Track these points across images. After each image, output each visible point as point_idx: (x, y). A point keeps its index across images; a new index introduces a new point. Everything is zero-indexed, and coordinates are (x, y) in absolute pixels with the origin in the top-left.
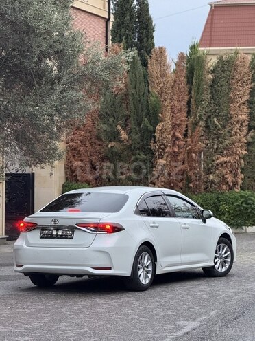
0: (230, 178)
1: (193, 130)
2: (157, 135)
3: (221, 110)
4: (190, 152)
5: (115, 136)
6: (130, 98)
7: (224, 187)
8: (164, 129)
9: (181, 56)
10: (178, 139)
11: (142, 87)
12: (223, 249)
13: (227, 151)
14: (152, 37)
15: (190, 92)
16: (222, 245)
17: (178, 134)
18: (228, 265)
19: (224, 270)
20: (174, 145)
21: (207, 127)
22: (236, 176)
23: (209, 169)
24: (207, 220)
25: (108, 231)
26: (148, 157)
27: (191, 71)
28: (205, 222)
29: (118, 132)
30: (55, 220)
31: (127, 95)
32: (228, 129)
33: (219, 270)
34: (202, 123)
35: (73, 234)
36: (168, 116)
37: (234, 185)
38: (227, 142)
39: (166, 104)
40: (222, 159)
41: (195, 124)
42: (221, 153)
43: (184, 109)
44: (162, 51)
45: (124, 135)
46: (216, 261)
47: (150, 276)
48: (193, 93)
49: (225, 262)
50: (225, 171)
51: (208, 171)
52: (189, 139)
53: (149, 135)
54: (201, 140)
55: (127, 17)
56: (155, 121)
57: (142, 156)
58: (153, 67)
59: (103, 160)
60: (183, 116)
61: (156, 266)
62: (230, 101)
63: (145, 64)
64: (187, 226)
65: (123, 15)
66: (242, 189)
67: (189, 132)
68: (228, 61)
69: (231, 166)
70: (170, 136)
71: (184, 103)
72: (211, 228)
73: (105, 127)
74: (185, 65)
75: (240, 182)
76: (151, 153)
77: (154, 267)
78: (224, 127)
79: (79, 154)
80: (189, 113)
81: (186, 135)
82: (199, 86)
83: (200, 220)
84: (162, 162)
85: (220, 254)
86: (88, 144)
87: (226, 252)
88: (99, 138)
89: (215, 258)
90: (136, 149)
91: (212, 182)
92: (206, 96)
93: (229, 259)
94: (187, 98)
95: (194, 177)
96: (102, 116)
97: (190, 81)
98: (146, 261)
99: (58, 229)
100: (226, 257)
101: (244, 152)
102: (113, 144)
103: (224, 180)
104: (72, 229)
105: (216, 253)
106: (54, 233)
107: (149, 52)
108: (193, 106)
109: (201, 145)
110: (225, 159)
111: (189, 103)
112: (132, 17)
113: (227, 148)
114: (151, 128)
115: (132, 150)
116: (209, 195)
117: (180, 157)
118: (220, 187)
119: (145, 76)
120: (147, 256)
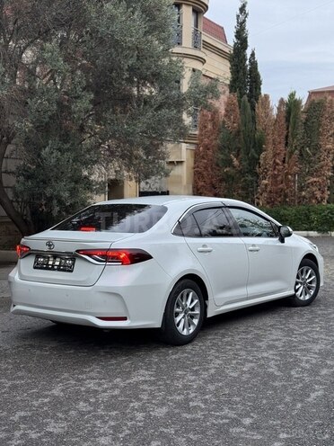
0: (318, 195)
1: (290, 157)
2: (262, 162)
3: (312, 142)
4: (287, 174)
5: (229, 163)
6: (241, 133)
7: (314, 201)
8: (266, 157)
9: (282, 101)
10: (278, 164)
11: (250, 125)
12: (307, 272)
13: (317, 173)
14: (260, 89)
15: (288, 129)
16: (305, 268)
17: (278, 161)
18: (312, 292)
19: (307, 297)
20: (274, 169)
21: (301, 155)
22: (323, 192)
23: (302, 187)
24: (286, 239)
25: (123, 262)
26: (255, 178)
27: (289, 112)
28: (282, 241)
29: (231, 161)
30: (50, 244)
31: (239, 132)
32: (317, 156)
33: (302, 298)
34: (297, 152)
35: (73, 264)
36: (270, 147)
37: (322, 200)
38: (316, 166)
39: (268, 137)
40: (312, 179)
41: (291, 153)
42: (312, 175)
43: (283, 142)
44: (266, 97)
45: (236, 162)
46: (297, 287)
47: (196, 321)
48: (290, 129)
49: (309, 288)
50: (314, 189)
51: (301, 189)
52: (286, 165)
53: (255, 161)
54: (296, 165)
55: (241, 74)
56: (260, 150)
57: (250, 178)
58: (259, 110)
59: (221, 181)
60: (282, 147)
61: (206, 307)
62: (320, 134)
63: (253, 109)
64: (257, 248)
65: (238, 72)
66: (328, 202)
67: (287, 159)
68: (319, 103)
69: (320, 185)
70: (271, 163)
71: (283, 137)
72: (291, 248)
73: (222, 156)
74: (284, 108)
75: (327, 197)
76: (257, 175)
77: (204, 308)
78: (314, 154)
79: (203, 177)
80: (286, 144)
81: (284, 162)
82: (295, 122)
83: (276, 239)
84: (265, 182)
85: (303, 279)
86: (209, 169)
87: (310, 276)
88: (218, 165)
89: (297, 284)
90: (245, 173)
91: (304, 197)
92: (301, 131)
93: (314, 285)
94: (285, 133)
95: (289, 194)
96: (221, 149)
97: (288, 120)
98: (191, 301)
99: (55, 256)
100: (311, 282)
101: (330, 174)
102: (228, 169)
103: (314, 196)
104: (74, 256)
105: (298, 277)
106: (51, 263)
107: (257, 99)
108: (290, 139)
109: (296, 169)
110: (315, 179)
111: (287, 137)
112: (245, 73)
113: (316, 171)
114: (257, 156)
115: (242, 173)
116: (301, 207)
117: (279, 178)
118: (310, 201)
119: (253, 118)
120: (191, 294)
